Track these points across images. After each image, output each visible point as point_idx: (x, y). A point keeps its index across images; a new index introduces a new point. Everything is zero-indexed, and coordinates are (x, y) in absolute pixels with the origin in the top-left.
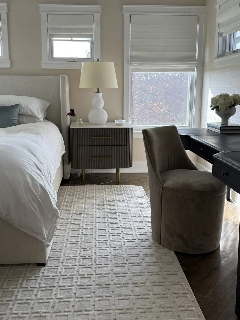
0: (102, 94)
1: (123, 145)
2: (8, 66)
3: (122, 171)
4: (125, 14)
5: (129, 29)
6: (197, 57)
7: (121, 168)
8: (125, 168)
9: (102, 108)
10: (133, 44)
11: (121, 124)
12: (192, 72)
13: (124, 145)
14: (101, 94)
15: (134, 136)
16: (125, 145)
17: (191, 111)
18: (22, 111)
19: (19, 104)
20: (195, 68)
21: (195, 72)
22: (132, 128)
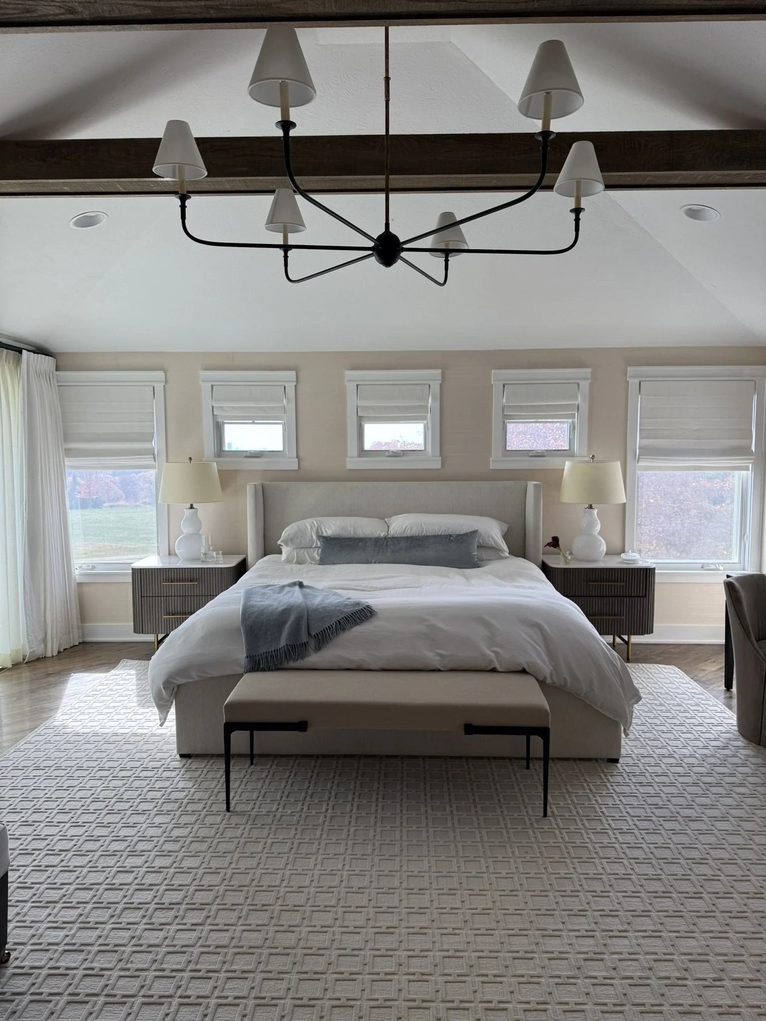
0: (597, 510)
1: (640, 596)
2: (438, 465)
3: (635, 639)
4: (631, 381)
5: (638, 405)
6: (753, 448)
7: (634, 635)
8: (643, 634)
9: (596, 534)
10: (644, 428)
11: (634, 561)
12: (744, 472)
13: (642, 596)
14: (595, 512)
15: (657, 580)
16: (644, 595)
17: (744, 538)
18: (481, 541)
19: (477, 530)
20: (751, 466)
21: (749, 472)
22: (654, 569)
